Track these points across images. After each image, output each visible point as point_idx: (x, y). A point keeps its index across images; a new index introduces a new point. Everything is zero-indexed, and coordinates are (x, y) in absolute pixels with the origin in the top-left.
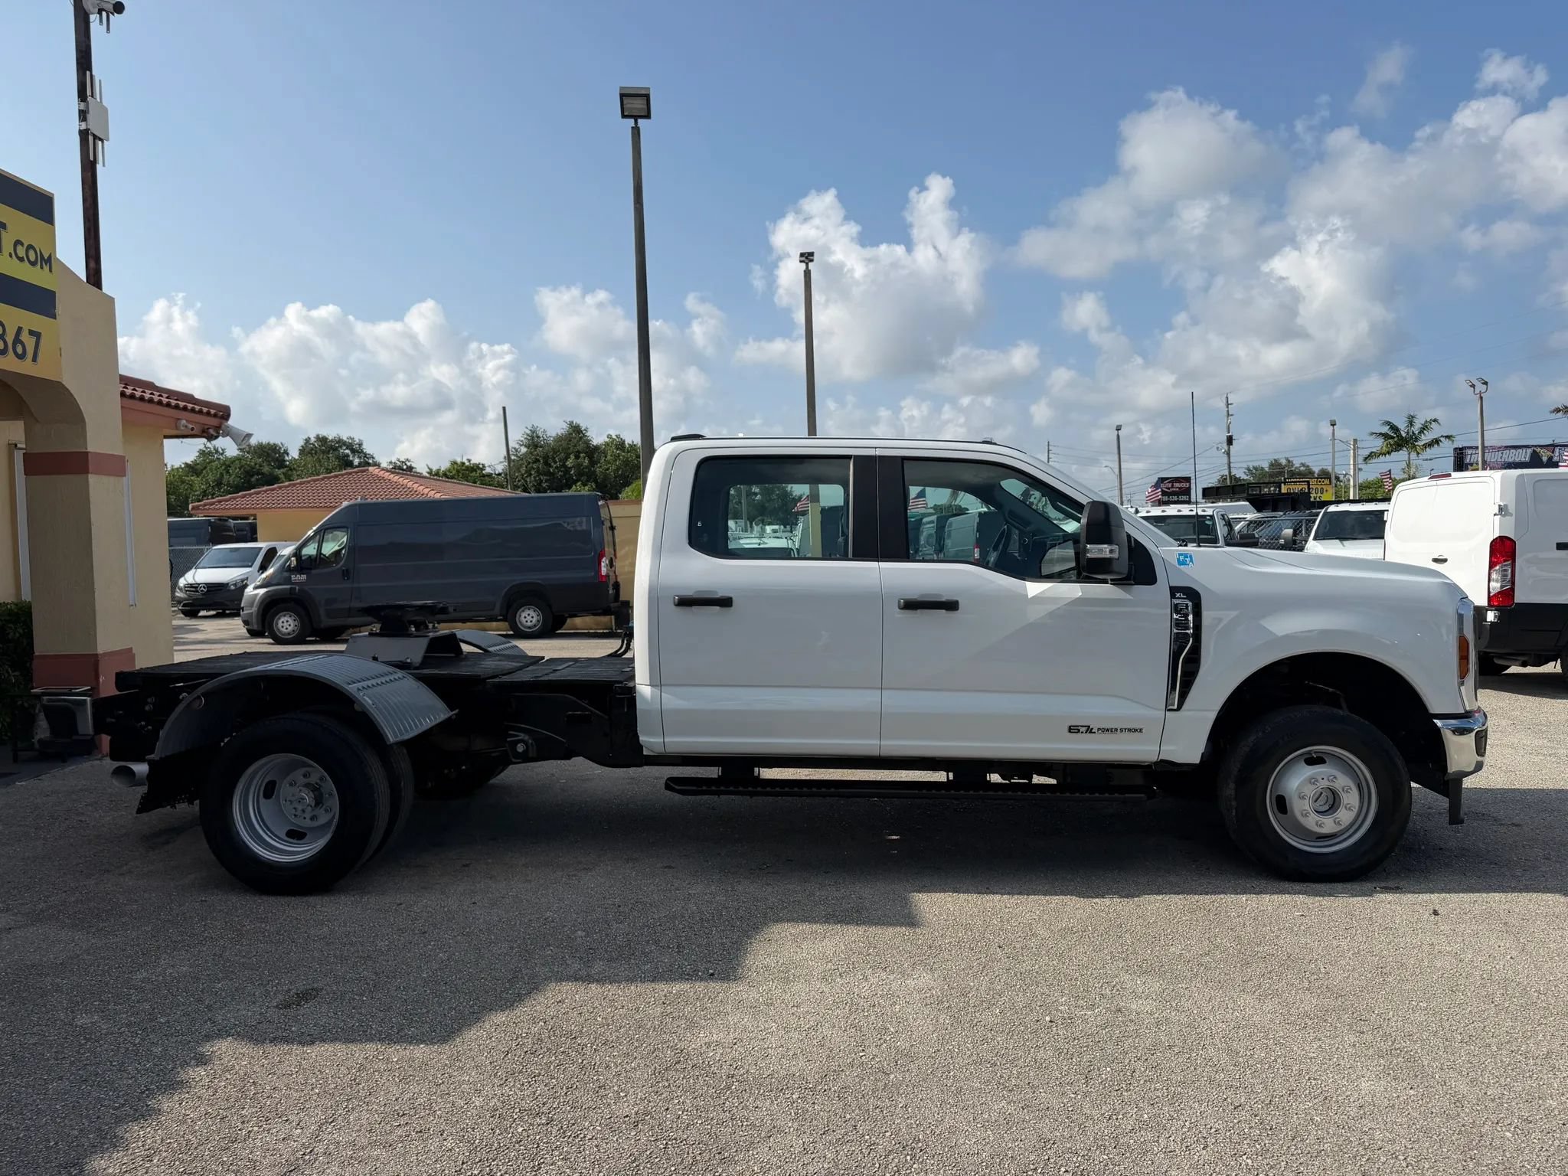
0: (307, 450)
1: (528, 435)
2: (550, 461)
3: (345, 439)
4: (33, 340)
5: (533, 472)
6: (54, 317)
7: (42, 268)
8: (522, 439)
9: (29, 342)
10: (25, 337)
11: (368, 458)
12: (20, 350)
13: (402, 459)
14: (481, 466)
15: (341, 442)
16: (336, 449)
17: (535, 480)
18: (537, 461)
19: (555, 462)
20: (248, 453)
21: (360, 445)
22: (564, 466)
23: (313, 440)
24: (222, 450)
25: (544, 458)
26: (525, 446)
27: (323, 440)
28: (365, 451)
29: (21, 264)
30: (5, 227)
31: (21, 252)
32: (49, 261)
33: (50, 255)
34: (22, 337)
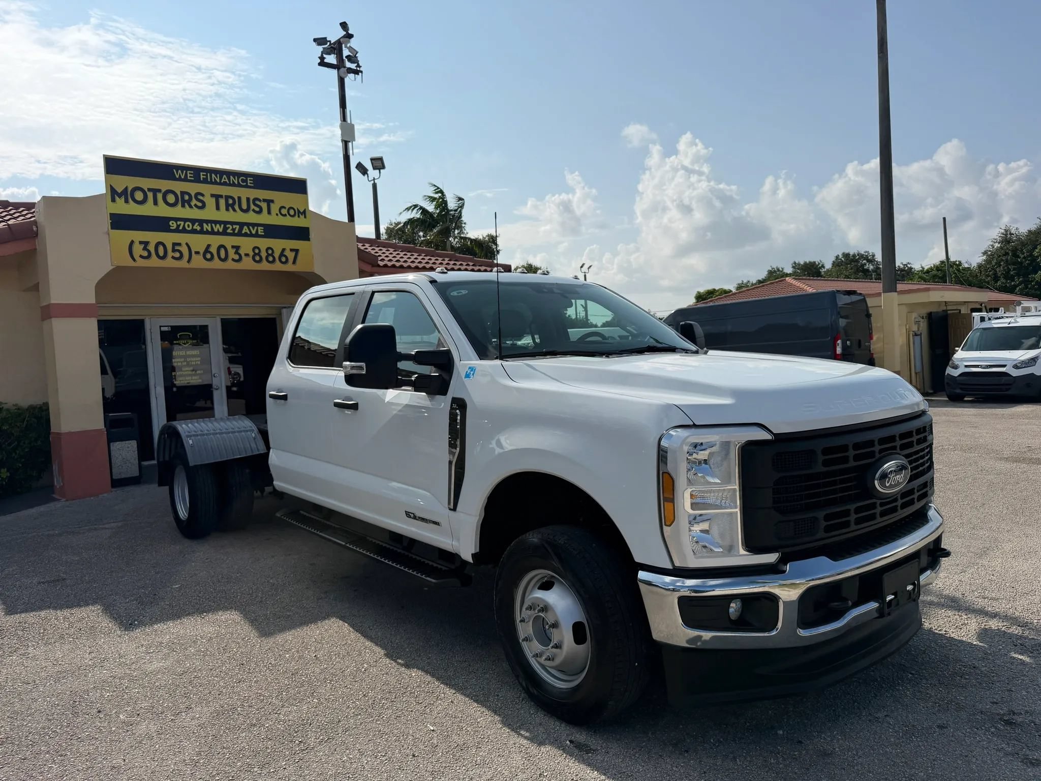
0: (837, 263)
1: (1003, 234)
2: (1019, 253)
3: (863, 253)
4: (293, 254)
5: (1002, 264)
6: (309, 240)
7: (299, 217)
8: (997, 237)
9: (291, 256)
10: (287, 253)
11: (878, 265)
12: (284, 259)
13: (905, 263)
14: (958, 263)
15: (861, 256)
16: (857, 261)
17: (1004, 270)
18: (1006, 254)
19: (1023, 254)
20: (798, 269)
21: (874, 256)
22: (1031, 255)
23: (841, 256)
24: (782, 269)
25: (1012, 251)
26: (999, 243)
27: (846, 255)
28: (876, 260)
29: (285, 217)
30: (272, 201)
31: (284, 211)
32: (304, 213)
33: (305, 210)
34: (285, 253)
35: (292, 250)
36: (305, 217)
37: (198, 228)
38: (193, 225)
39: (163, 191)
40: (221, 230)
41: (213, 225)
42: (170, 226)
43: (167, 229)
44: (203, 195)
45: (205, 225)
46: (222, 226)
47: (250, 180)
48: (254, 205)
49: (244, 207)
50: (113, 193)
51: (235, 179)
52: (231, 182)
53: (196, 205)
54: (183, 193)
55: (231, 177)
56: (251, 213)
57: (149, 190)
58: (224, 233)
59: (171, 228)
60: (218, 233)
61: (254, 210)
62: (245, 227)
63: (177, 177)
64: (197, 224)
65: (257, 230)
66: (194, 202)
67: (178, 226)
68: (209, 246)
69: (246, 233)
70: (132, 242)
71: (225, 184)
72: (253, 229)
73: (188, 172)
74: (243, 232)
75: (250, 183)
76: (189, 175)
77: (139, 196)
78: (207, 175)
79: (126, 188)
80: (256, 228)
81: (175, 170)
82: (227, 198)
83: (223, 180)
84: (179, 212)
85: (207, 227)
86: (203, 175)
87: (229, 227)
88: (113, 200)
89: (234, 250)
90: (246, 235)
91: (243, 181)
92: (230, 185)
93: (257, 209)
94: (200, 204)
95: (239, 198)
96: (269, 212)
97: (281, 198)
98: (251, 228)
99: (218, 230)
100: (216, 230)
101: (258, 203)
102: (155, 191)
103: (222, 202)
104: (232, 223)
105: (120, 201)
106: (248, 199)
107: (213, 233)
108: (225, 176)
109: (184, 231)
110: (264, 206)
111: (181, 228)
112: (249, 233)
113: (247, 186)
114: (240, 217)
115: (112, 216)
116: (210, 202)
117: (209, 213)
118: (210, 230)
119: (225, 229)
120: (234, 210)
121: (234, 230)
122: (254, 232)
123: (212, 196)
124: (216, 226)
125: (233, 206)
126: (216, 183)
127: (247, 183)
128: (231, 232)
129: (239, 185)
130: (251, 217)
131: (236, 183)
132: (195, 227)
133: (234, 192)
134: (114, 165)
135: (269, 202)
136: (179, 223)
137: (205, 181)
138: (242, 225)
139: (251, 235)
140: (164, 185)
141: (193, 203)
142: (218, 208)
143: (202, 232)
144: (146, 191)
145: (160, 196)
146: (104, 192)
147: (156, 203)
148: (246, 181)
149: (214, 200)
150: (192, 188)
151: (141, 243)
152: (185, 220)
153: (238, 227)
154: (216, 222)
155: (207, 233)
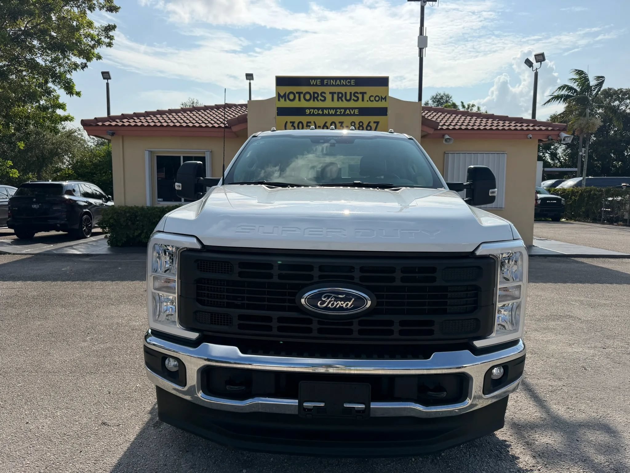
4: (375, 124)
6: (386, 115)
7: (381, 101)
9: (374, 126)
10: (372, 124)
12: (369, 128)
29: (373, 102)
30: (365, 93)
31: (372, 99)
32: (385, 98)
33: (386, 96)
34: (370, 124)
35: (375, 122)
36: (385, 101)
37: (321, 113)
38: (318, 111)
39: (304, 93)
40: (333, 113)
41: (329, 110)
42: (306, 112)
43: (305, 114)
44: (325, 93)
45: (325, 110)
46: (335, 110)
47: (353, 81)
48: (355, 96)
49: (348, 98)
50: (279, 96)
51: (344, 82)
52: (342, 84)
53: (321, 100)
54: (314, 93)
55: (342, 81)
56: (352, 101)
57: (297, 93)
58: (335, 115)
59: (307, 113)
60: (332, 115)
61: (354, 100)
62: (348, 110)
63: (312, 84)
64: (321, 110)
65: (355, 111)
66: (320, 97)
67: (310, 112)
68: (326, 123)
69: (348, 114)
70: (287, 122)
71: (338, 85)
72: (352, 111)
73: (318, 80)
74: (346, 113)
75: (353, 83)
76: (318, 82)
77: (291, 97)
78: (328, 81)
79: (285, 93)
80: (354, 110)
81: (311, 80)
82: (339, 93)
83: (337, 83)
84: (312, 104)
85: (326, 112)
86: (326, 81)
87: (338, 111)
88: (279, 100)
89: (340, 124)
90: (348, 115)
91: (349, 82)
92: (341, 86)
93: (356, 99)
94: (323, 99)
95: (346, 93)
96: (363, 100)
97: (371, 90)
98: (351, 110)
99: (332, 113)
100: (331, 113)
101: (356, 95)
102: (300, 93)
103: (336, 96)
104: (340, 108)
105: (282, 100)
106: (351, 93)
107: (329, 115)
108: (338, 81)
109: (314, 115)
110: (360, 96)
111: (312, 113)
112: (349, 113)
113: (351, 85)
114: (345, 104)
115: (278, 109)
116: (329, 97)
117: (328, 103)
118: (327, 113)
119: (336, 112)
120: (342, 100)
121: (341, 112)
122: (352, 113)
123: (330, 93)
124: (331, 110)
125: (341, 98)
126: (333, 85)
127: (351, 84)
128: (340, 113)
129: (346, 85)
130: (352, 104)
131: (345, 84)
132: (319, 112)
133: (343, 90)
134: (281, 81)
135: (363, 94)
136: (311, 110)
137: (327, 85)
138: (345, 109)
139: (351, 115)
140: (304, 89)
141: (319, 99)
142: (333, 100)
143: (323, 115)
144: (295, 93)
145: (302, 96)
146: (275, 96)
147: (300, 100)
148: (350, 82)
149: (331, 95)
150: (319, 90)
151: (291, 122)
152: (314, 108)
153: (343, 110)
154: (331, 108)
155: (326, 115)
